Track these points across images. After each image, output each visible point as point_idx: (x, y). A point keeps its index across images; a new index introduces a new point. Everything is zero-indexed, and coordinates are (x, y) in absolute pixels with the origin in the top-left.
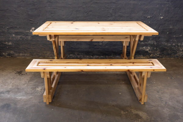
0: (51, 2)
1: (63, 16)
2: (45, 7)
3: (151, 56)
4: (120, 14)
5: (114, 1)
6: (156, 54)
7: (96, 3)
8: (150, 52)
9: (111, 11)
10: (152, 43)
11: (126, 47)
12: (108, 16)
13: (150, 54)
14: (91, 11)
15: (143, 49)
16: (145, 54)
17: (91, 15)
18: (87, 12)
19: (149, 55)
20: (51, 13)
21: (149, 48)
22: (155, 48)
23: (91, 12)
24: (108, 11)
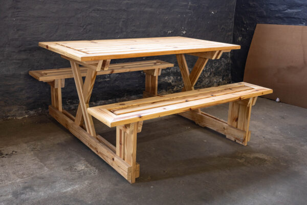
0: (18, 8)
1: (42, 34)
2: (6, 17)
3: (175, 89)
4: (133, 28)
5: (123, 8)
6: (180, 86)
7: (98, 10)
8: (174, 83)
9: (120, 24)
10: (175, 71)
11: (157, 78)
12: (117, 32)
13: (174, 86)
14: (90, 24)
15: (166, 80)
16: (168, 87)
17: (90, 30)
18: (83, 26)
19: (173, 89)
20: (18, 30)
21: (172, 78)
22: (179, 77)
23: (90, 26)
24: (116, 23)
